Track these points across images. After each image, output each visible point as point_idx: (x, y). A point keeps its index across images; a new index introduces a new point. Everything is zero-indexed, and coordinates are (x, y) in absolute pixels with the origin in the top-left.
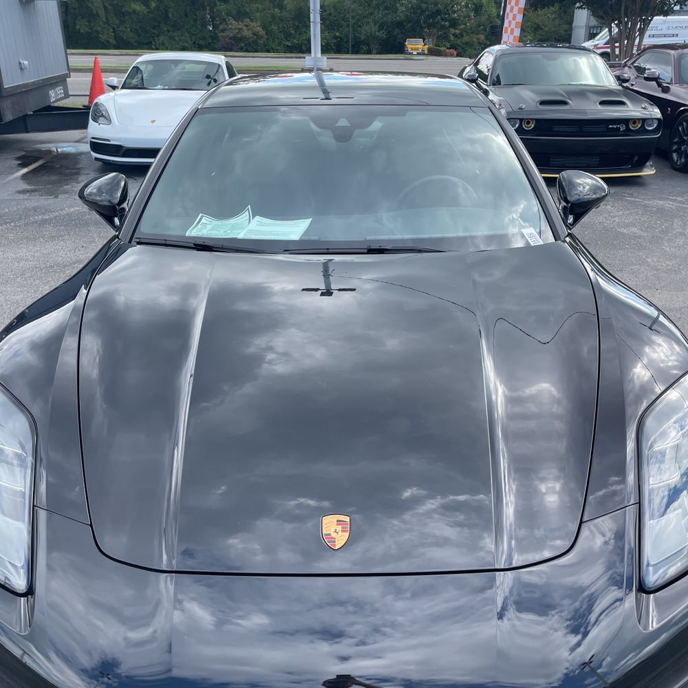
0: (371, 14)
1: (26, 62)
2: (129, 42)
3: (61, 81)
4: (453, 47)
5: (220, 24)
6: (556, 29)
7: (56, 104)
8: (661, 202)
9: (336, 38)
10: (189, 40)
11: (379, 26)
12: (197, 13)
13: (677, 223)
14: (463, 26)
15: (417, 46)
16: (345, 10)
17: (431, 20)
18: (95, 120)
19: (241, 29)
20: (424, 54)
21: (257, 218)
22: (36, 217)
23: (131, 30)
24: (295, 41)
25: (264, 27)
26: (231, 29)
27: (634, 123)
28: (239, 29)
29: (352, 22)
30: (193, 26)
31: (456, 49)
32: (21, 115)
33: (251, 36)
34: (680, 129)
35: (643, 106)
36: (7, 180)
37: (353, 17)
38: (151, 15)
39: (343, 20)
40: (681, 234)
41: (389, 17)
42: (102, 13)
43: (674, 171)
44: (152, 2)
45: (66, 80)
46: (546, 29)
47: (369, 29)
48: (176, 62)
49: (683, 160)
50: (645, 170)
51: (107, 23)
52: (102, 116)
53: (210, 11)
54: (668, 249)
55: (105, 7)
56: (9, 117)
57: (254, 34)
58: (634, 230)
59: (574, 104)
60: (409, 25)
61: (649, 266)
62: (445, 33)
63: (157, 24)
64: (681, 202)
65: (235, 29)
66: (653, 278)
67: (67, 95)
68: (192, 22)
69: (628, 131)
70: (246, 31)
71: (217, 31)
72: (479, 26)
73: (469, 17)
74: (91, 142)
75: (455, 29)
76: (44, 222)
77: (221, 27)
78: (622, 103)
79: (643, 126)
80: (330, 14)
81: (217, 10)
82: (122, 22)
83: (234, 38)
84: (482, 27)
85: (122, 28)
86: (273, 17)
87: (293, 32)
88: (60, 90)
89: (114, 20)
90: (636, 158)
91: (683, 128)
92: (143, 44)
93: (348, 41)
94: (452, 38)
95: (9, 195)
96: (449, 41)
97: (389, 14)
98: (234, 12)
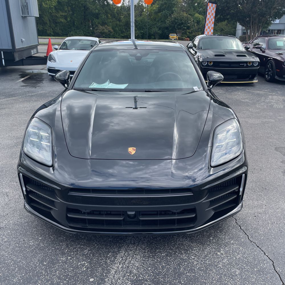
0: (156, 24)
1: (24, 39)
2: (59, 34)
3: (35, 47)
4: (188, 37)
5: (95, 27)
6: (229, 31)
7: (34, 55)
8: (259, 92)
9: (141, 33)
10: (83, 33)
11: (159, 29)
12: (86, 23)
13: (263, 98)
14: (192, 29)
15: (174, 37)
16: (146, 22)
17: (179, 26)
18: (50, 61)
19: (104, 29)
20: (177, 40)
21: (111, 83)
22: (29, 94)
23: (59, 29)
24: (125, 34)
25: (113, 29)
26: (100, 29)
27: (250, 63)
28: (103, 29)
29: (148, 27)
30: (85, 28)
31: (189, 38)
32: (21, 59)
33: (108, 32)
34: (268, 66)
35: (253, 57)
36: (16, 82)
37: (148, 25)
38: (68, 23)
39: (145, 26)
40: (263, 102)
41: (163, 25)
42: (48, 22)
43: (266, 82)
44: (68, 19)
45: (37, 47)
46: (226, 30)
47: (155, 30)
48: (80, 40)
49: (269, 78)
50: (254, 80)
51: (50, 26)
52: (52, 59)
53: (91, 22)
54: (258, 106)
55: (49, 20)
56: (17, 59)
57: (108, 31)
58: (247, 100)
59: (227, 56)
60: (171, 28)
61: (250, 111)
62: (185, 32)
63: (70, 27)
64: (266, 92)
65: (101, 29)
66: (250, 115)
67: (38, 52)
68: (84, 26)
69: (247, 66)
70: (105, 30)
71: (94, 30)
72: (199, 29)
73: (194, 25)
74: (48, 69)
75: (189, 30)
76: (32, 96)
77: (96, 28)
78: (245, 56)
79: (253, 64)
80: (139, 24)
81: (94, 22)
82: (56, 26)
83: (101, 33)
84: (200, 29)
85: (56, 28)
86: (117, 24)
87: (124, 30)
88: (35, 50)
89: (53, 25)
90: (251, 76)
91: (269, 66)
92: (64, 35)
93: (146, 35)
94: (188, 34)
95: (18, 87)
96: (187, 35)
97: (163, 24)
98: (101, 23)
